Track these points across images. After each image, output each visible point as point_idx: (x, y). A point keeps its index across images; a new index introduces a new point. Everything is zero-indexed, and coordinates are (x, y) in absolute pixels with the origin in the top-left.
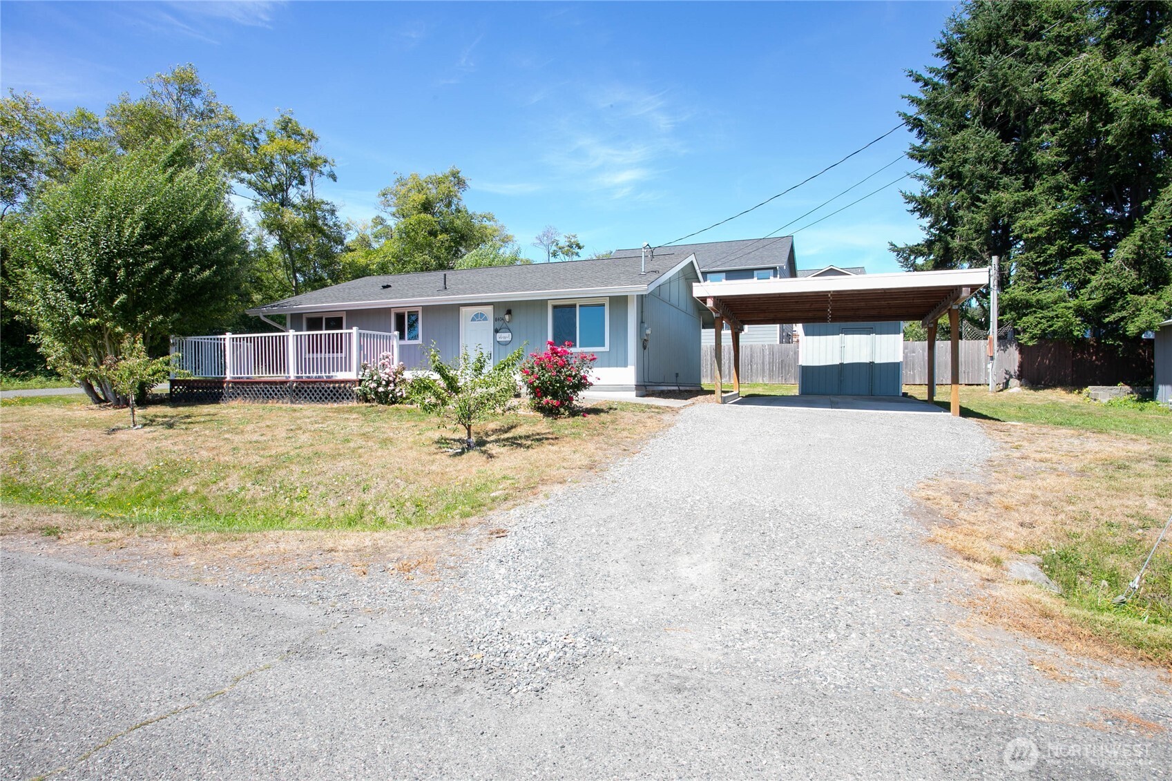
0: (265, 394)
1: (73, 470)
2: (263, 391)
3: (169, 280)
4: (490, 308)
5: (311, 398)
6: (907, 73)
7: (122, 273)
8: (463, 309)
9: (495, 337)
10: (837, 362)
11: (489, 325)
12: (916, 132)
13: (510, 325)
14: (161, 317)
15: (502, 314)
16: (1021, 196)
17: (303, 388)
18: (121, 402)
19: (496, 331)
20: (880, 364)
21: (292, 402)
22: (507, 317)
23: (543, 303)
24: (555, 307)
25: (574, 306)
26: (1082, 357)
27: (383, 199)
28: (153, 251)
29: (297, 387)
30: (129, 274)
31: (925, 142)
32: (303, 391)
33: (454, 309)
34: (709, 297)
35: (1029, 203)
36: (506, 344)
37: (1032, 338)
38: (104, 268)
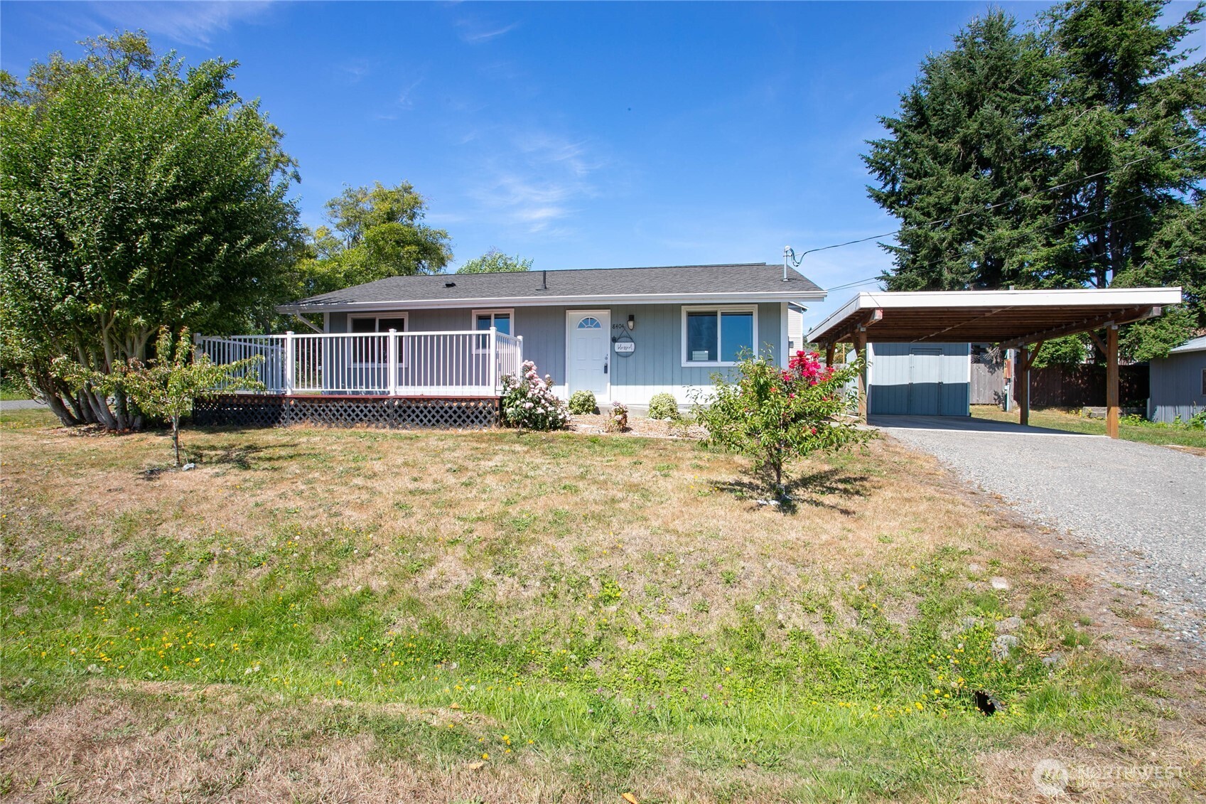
0: (349, 415)
1: (115, 546)
2: (345, 411)
3: (211, 252)
4: (607, 313)
5: (421, 421)
6: (880, 119)
7: (146, 238)
8: (570, 313)
9: (612, 348)
10: (906, 382)
11: (606, 332)
12: (877, 174)
13: (633, 334)
14: (198, 304)
15: (622, 321)
16: (1015, 233)
17: (409, 407)
18: (120, 426)
19: (614, 340)
20: (949, 385)
21: (392, 426)
22: (631, 324)
23: (674, 309)
24: (690, 314)
25: (714, 314)
26: (1070, 381)
27: (330, 210)
28: (189, 211)
29: (400, 407)
30: (156, 241)
31: (885, 185)
32: (409, 412)
33: (558, 313)
34: (878, 308)
35: (1023, 240)
36: (627, 355)
37: (1041, 362)
38: (117, 229)
